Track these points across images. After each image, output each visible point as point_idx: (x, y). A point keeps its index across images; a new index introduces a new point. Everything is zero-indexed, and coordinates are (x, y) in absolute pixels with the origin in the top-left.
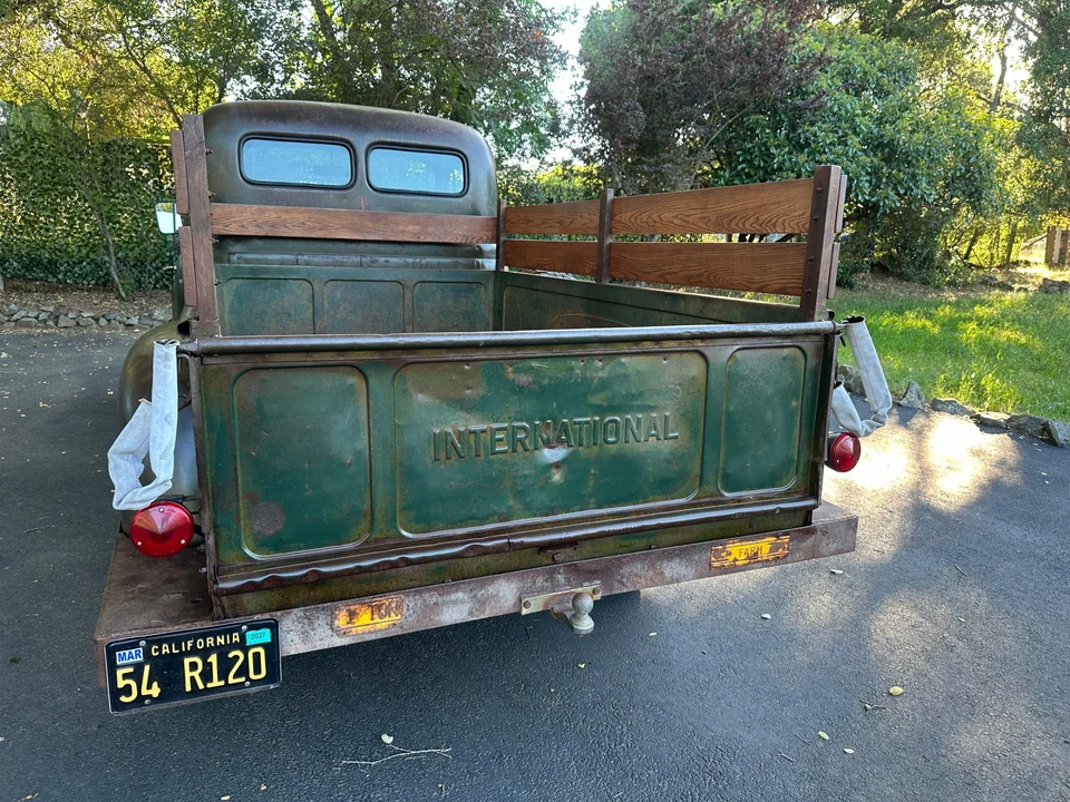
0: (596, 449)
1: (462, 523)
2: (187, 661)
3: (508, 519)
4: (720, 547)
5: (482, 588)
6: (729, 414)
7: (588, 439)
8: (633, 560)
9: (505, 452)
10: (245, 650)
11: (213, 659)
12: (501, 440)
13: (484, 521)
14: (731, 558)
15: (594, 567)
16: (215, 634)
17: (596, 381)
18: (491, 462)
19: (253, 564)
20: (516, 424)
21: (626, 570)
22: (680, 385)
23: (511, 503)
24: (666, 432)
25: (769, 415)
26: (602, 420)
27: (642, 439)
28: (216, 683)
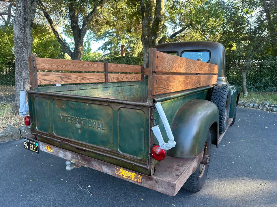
0: (87, 127)
1: (63, 136)
2: (30, 144)
3: (71, 138)
4: (118, 169)
5: (65, 152)
6: (120, 127)
7: (86, 124)
8: (95, 161)
9: (70, 122)
10: (36, 146)
11: (32, 145)
12: (69, 119)
13: (66, 137)
14: (122, 174)
15: (86, 158)
16: (33, 141)
17: (87, 109)
18: (67, 124)
19: (37, 131)
20: (72, 116)
21: (93, 163)
22: (106, 115)
23: (71, 135)
24: (102, 128)
25: (133, 131)
26: (88, 120)
27: (97, 128)
28: (33, 150)
